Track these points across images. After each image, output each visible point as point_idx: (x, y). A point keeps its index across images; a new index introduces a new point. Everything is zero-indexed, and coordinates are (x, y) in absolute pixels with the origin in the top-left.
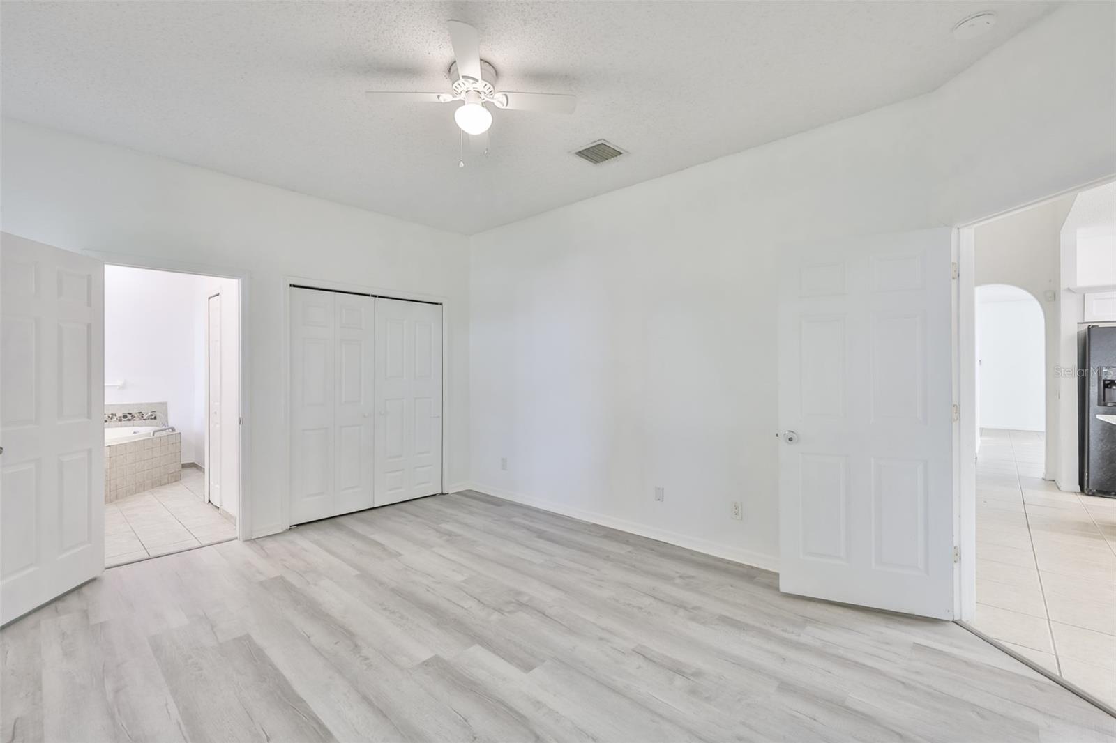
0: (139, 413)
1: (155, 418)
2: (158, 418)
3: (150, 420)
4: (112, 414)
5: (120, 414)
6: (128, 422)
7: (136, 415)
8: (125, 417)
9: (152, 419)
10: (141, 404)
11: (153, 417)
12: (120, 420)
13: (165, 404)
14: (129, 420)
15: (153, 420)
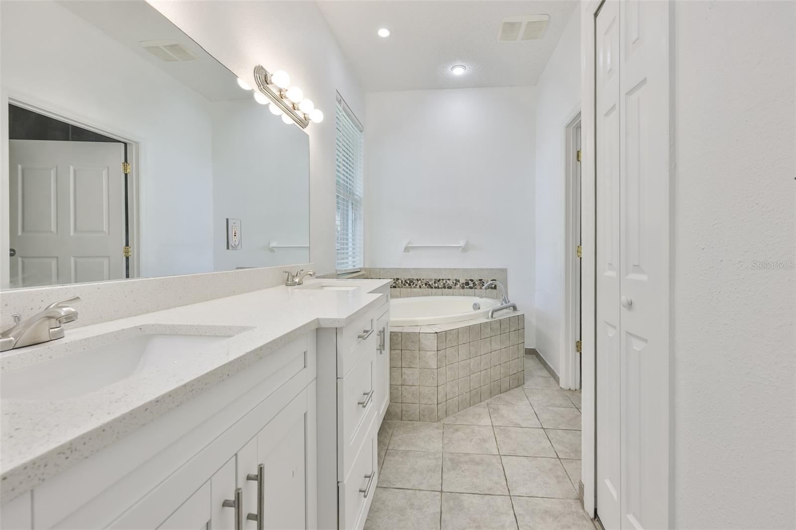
0: (480, 280)
1: (495, 288)
2: (497, 287)
3: (490, 290)
4: (456, 280)
5: (462, 281)
6: (469, 290)
7: (477, 283)
8: (467, 284)
9: (492, 288)
10: (482, 269)
11: (493, 286)
12: (463, 288)
13: (504, 271)
14: (471, 288)
15: (493, 290)
